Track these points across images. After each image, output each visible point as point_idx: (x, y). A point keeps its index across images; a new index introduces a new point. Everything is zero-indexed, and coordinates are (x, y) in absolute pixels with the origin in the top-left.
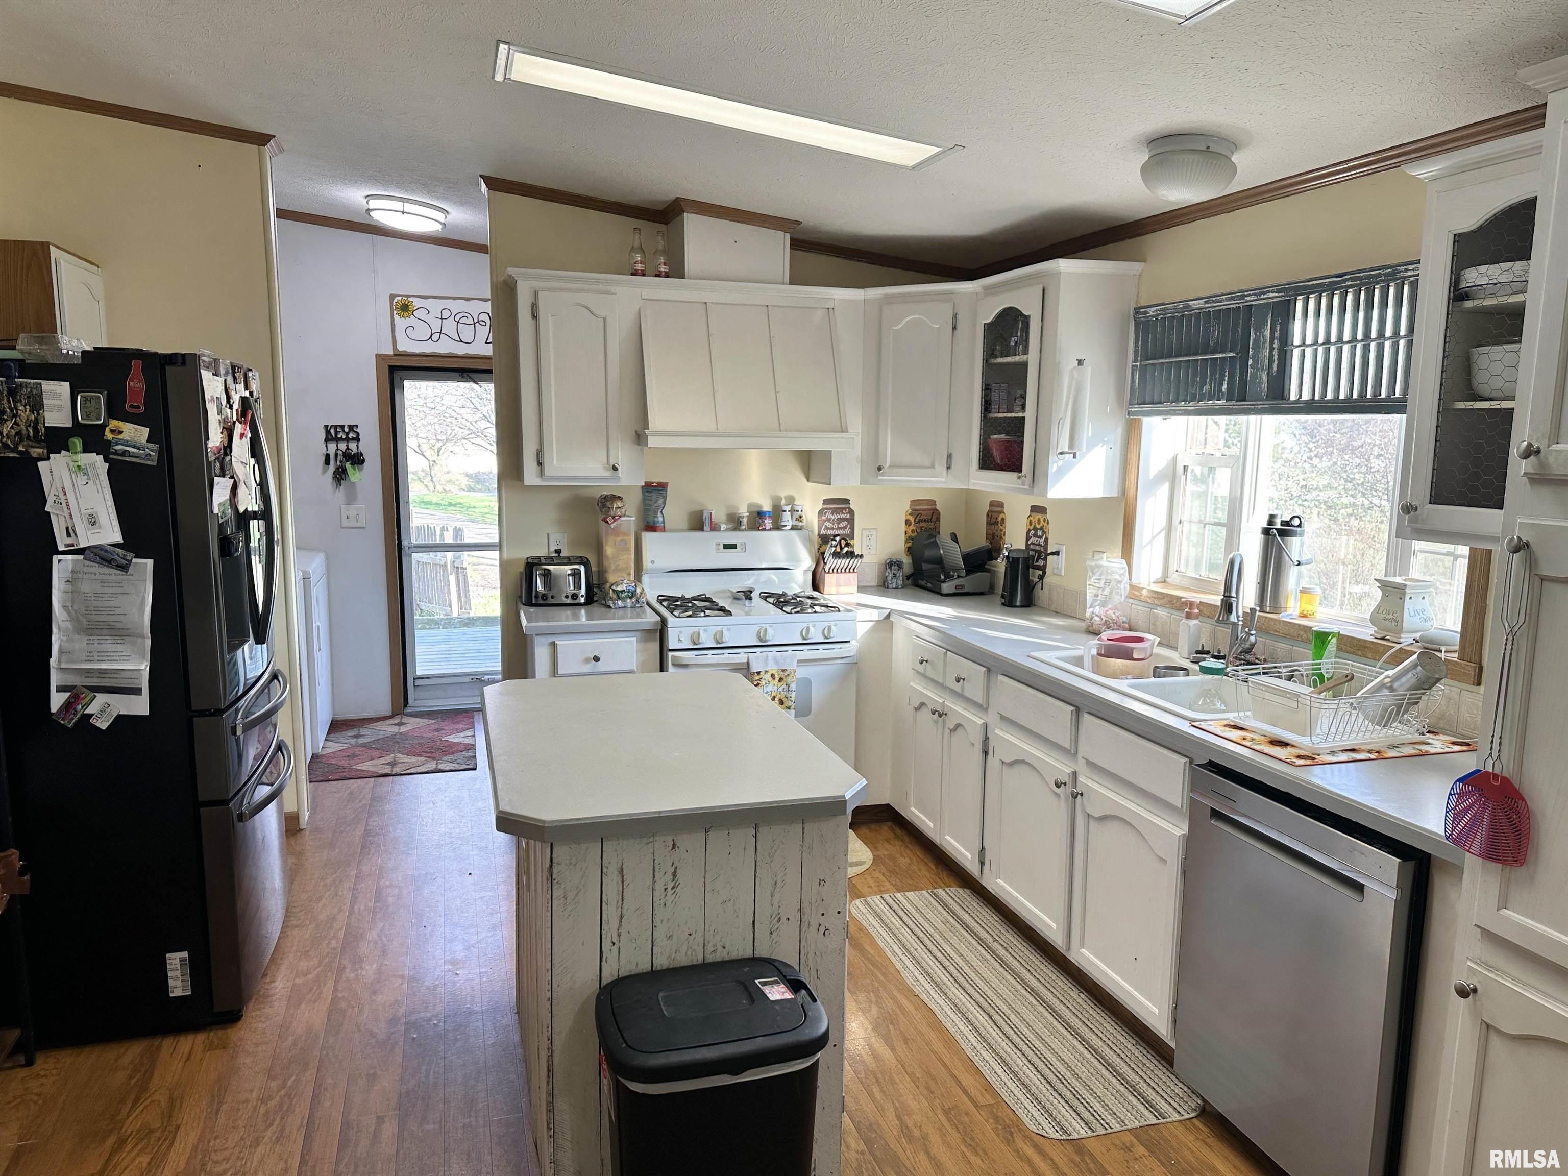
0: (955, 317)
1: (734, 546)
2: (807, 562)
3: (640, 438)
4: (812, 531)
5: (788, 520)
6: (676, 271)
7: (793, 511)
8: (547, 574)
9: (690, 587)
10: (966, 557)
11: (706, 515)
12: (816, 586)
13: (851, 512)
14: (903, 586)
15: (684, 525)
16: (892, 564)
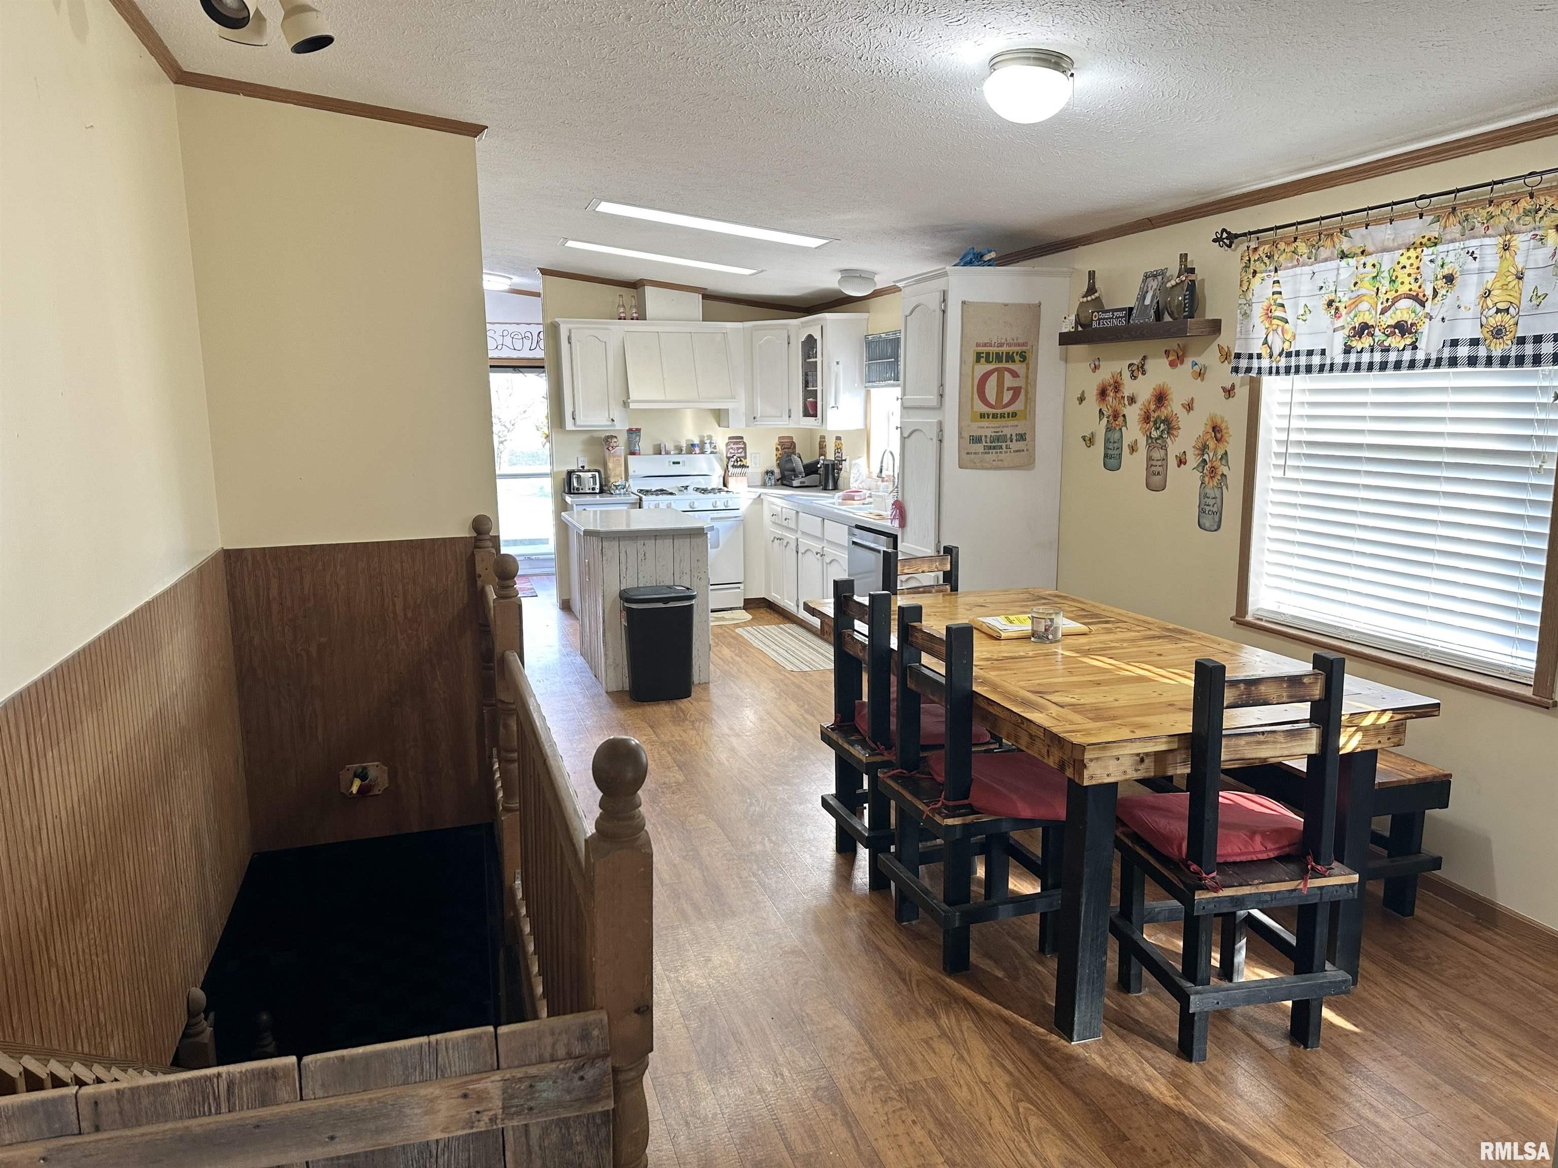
0: (789, 337)
1: (678, 463)
2: (720, 472)
3: (625, 404)
4: (722, 454)
5: (708, 448)
6: (642, 316)
7: (711, 443)
8: (579, 477)
9: (655, 485)
10: (805, 467)
11: (662, 446)
12: (725, 485)
13: (745, 444)
14: (775, 485)
15: (651, 452)
16: (769, 473)
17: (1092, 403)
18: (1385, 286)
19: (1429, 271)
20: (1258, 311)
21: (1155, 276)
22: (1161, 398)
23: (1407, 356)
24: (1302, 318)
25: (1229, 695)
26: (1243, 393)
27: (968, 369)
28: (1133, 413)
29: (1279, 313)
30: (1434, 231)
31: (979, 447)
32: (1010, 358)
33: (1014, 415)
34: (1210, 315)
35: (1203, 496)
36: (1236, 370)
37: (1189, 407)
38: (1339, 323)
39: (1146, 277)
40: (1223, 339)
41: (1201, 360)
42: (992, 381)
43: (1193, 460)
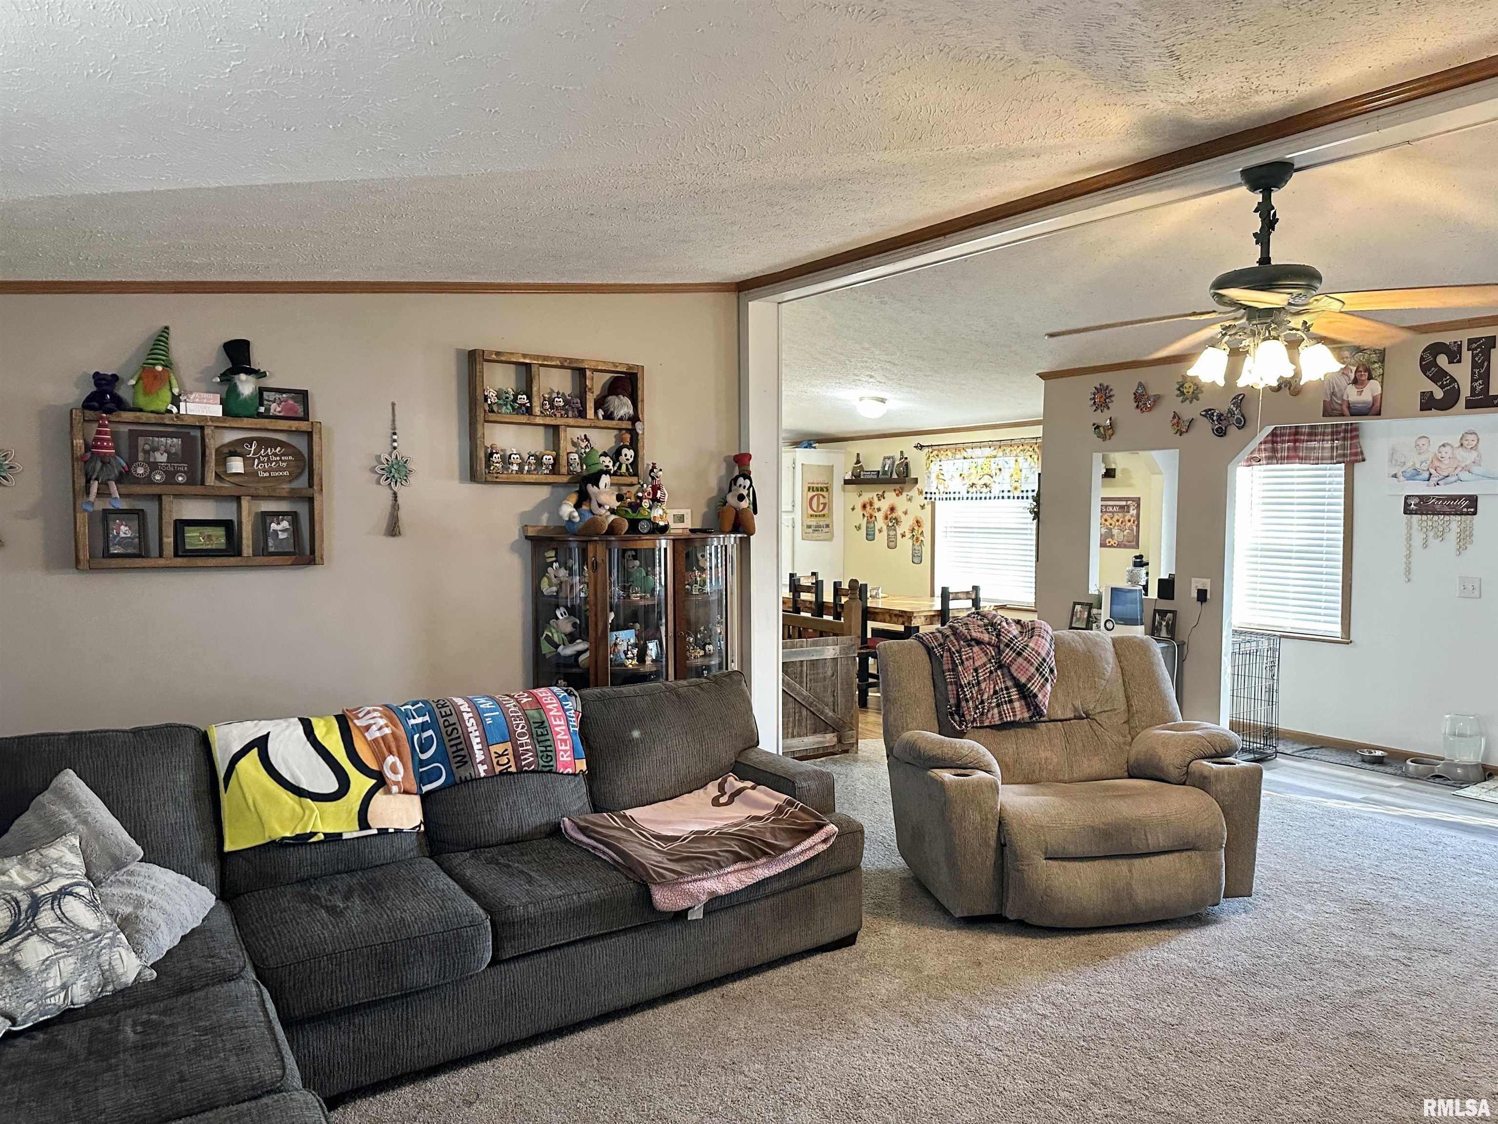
17: (859, 510)
18: (979, 470)
19: (994, 466)
20: (933, 476)
21: (889, 458)
22: (892, 509)
23: (988, 496)
24: (950, 480)
25: (951, 597)
26: (928, 508)
27: (805, 493)
28: (880, 516)
29: (942, 477)
30: (994, 453)
31: (810, 530)
32: (822, 490)
33: (824, 515)
34: (913, 476)
35: (914, 550)
36: (926, 498)
37: (906, 513)
38: (964, 482)
39: (885, 458)
40: (919, 486)
41: (910, 494)
42: (815, 500)
43: (908, 535)
